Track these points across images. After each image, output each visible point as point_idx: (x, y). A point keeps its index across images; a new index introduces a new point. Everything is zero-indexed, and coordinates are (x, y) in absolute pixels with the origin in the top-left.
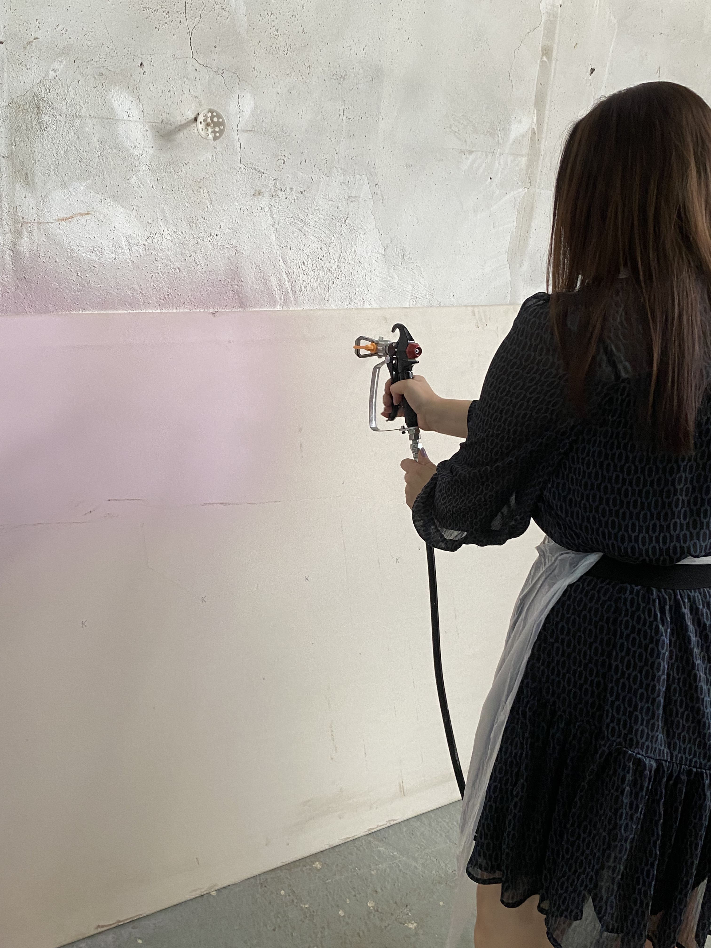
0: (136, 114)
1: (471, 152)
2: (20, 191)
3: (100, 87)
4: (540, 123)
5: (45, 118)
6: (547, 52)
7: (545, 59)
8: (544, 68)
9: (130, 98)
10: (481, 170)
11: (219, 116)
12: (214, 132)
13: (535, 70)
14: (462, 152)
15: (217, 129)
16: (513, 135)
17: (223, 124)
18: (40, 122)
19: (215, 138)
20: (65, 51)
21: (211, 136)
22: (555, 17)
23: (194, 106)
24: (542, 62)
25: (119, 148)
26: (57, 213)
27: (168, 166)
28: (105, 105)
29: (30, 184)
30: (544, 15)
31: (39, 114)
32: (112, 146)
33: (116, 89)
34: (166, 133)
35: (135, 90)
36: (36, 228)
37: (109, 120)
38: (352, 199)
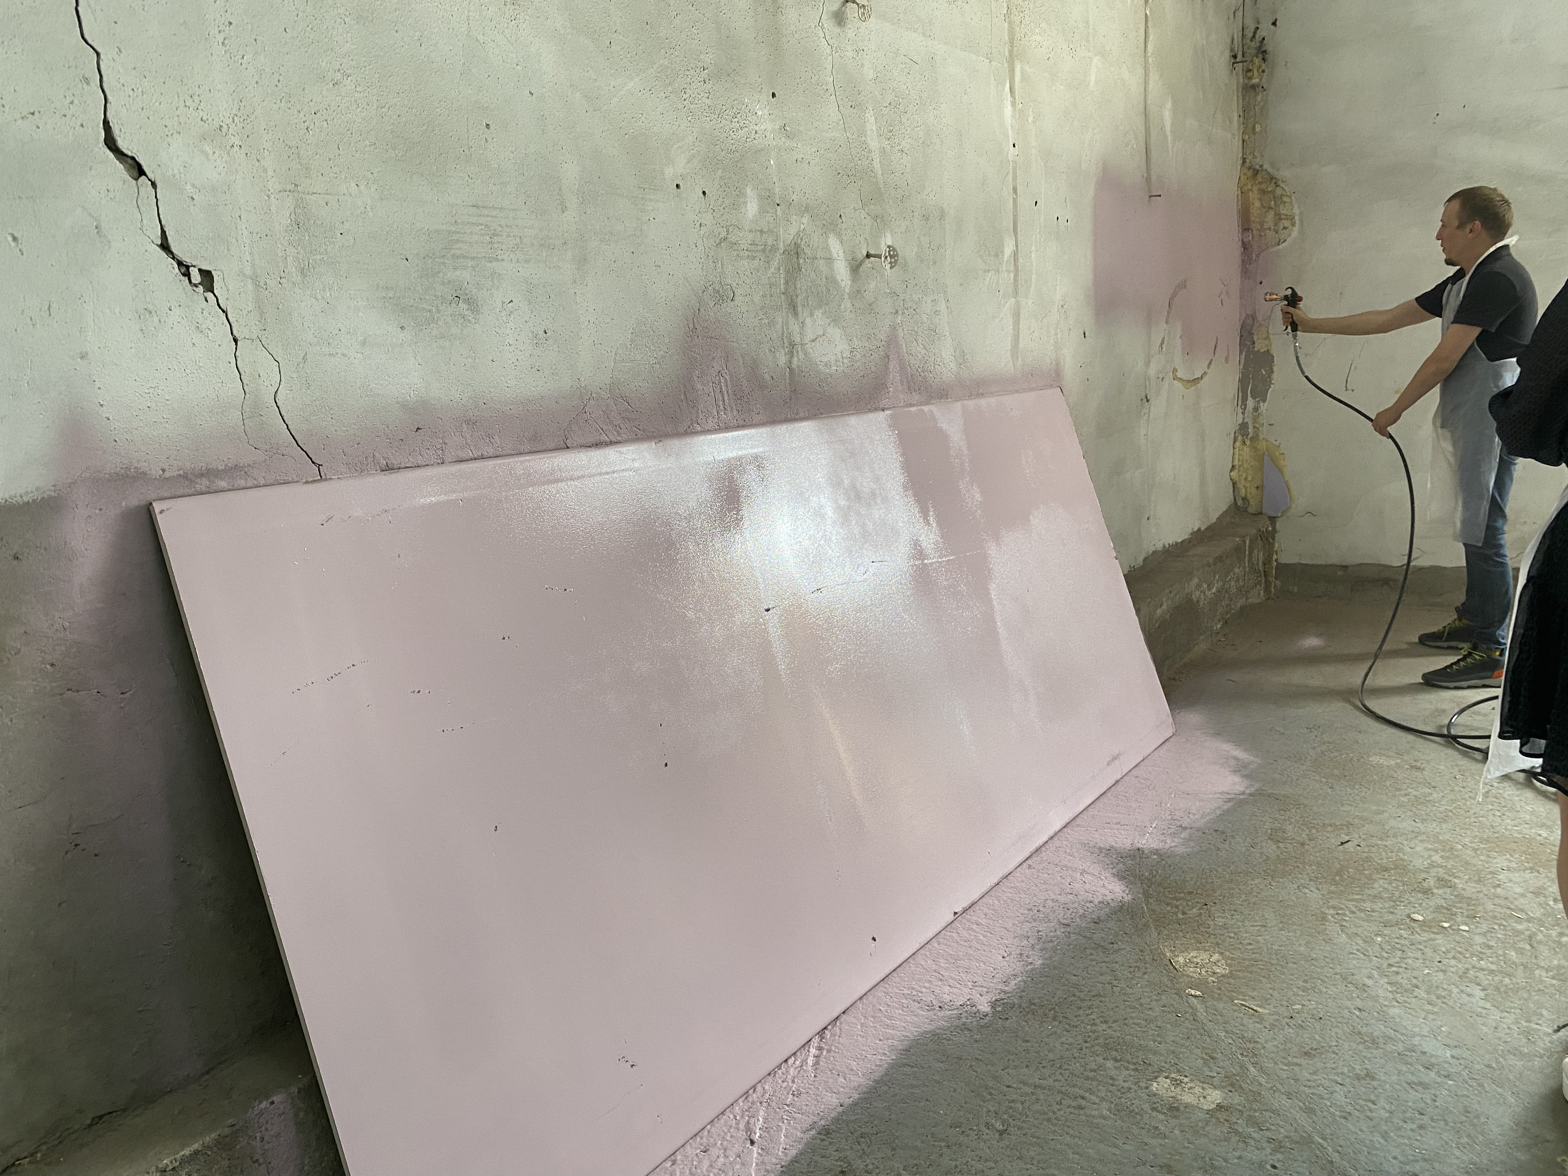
0: (841, 254)
1: (989, 271)
2: (792, 320)
3: (824, 235)
4: (1017, 246)
5: (801, 261)
7: (1014, 196)
8: (1015, 202)
9: (838, 242)
10: (994, 285)
11: (894, 250)
12: (891, 263)
13: (1011, 204)
14: (985, 271)
15: (893, 260)
16: (1006, 256)
17: (897, 255)
18: (799, 264)
19: (891, 268)
20: (807, 209)
21: (888, 267)
23: (865, 245)
24: (1014, 198)
25: (835, 281)
26: (810, 335)
27: (857, 293)
28: (827, 248)
29: (796, 314)
30: (1011, 163)
31: (797, 258)
32: (832, 280)
33: (831, 236)
34: (855, 268)
35: (839, 235)
36: (800, 349)
37: (829, 260)
38: (937, 313)
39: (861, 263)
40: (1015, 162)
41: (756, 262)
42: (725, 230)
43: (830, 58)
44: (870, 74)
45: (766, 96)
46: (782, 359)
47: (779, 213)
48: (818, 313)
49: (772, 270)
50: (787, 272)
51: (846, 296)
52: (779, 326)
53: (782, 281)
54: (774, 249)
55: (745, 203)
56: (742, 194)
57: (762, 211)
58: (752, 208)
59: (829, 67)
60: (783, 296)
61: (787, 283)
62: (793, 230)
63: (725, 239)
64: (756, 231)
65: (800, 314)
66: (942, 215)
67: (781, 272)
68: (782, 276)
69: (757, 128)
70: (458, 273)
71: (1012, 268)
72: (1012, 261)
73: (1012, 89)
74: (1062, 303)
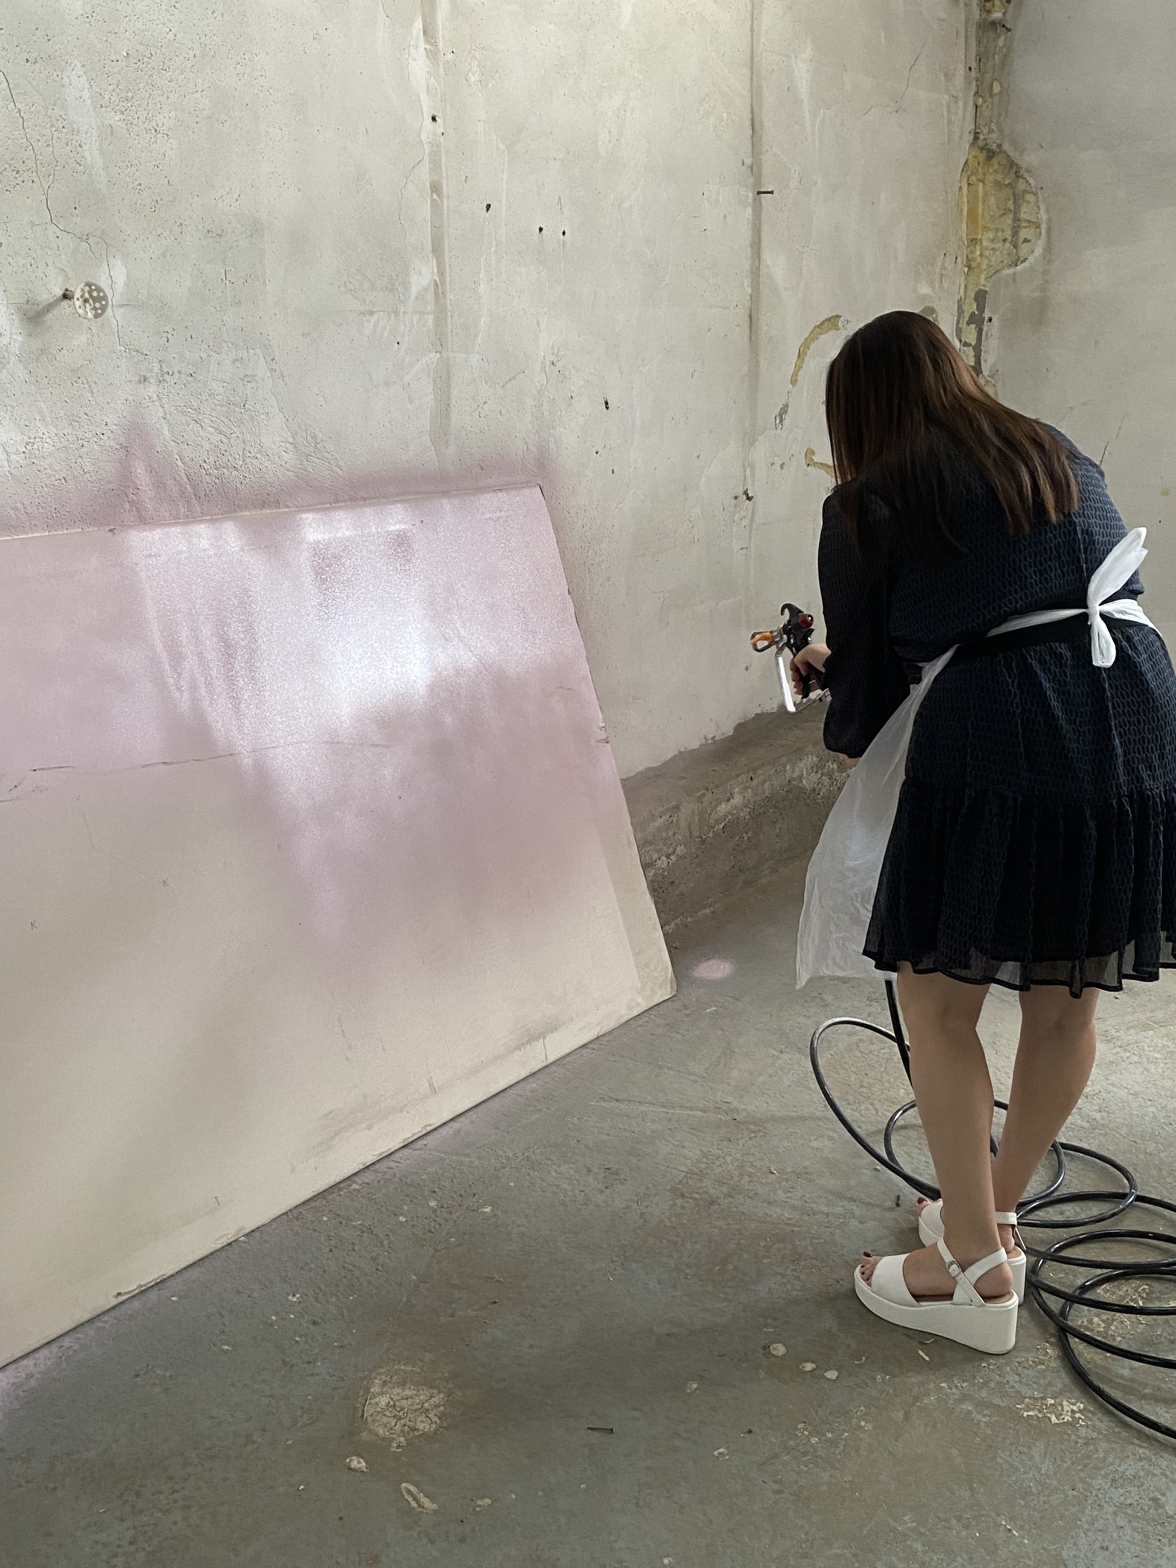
1: (372, 313)
6: (436, 188)
7: (435, 197)
8: (436, 207)
10: (386, 334)
11: (99, 289)
12: (95, 309)
13: (426, 211)
14: (363, 314)
15: (98, 305)
16: (414, 290)
17: (105, 298)
19: (97, 316)
21: (90, 315)
22: (438, 146)
23: (60, 279)
27: (41, 354)
30: (427, 146)
34: (32, 317)
38: (248, 378)
39: (49, 308)
40: (436, 145)
44: (74, 7)
66: (257, 228)
71: (430, 308)
72: (430, 297)
73: (428, 33)
74: (552, 358)
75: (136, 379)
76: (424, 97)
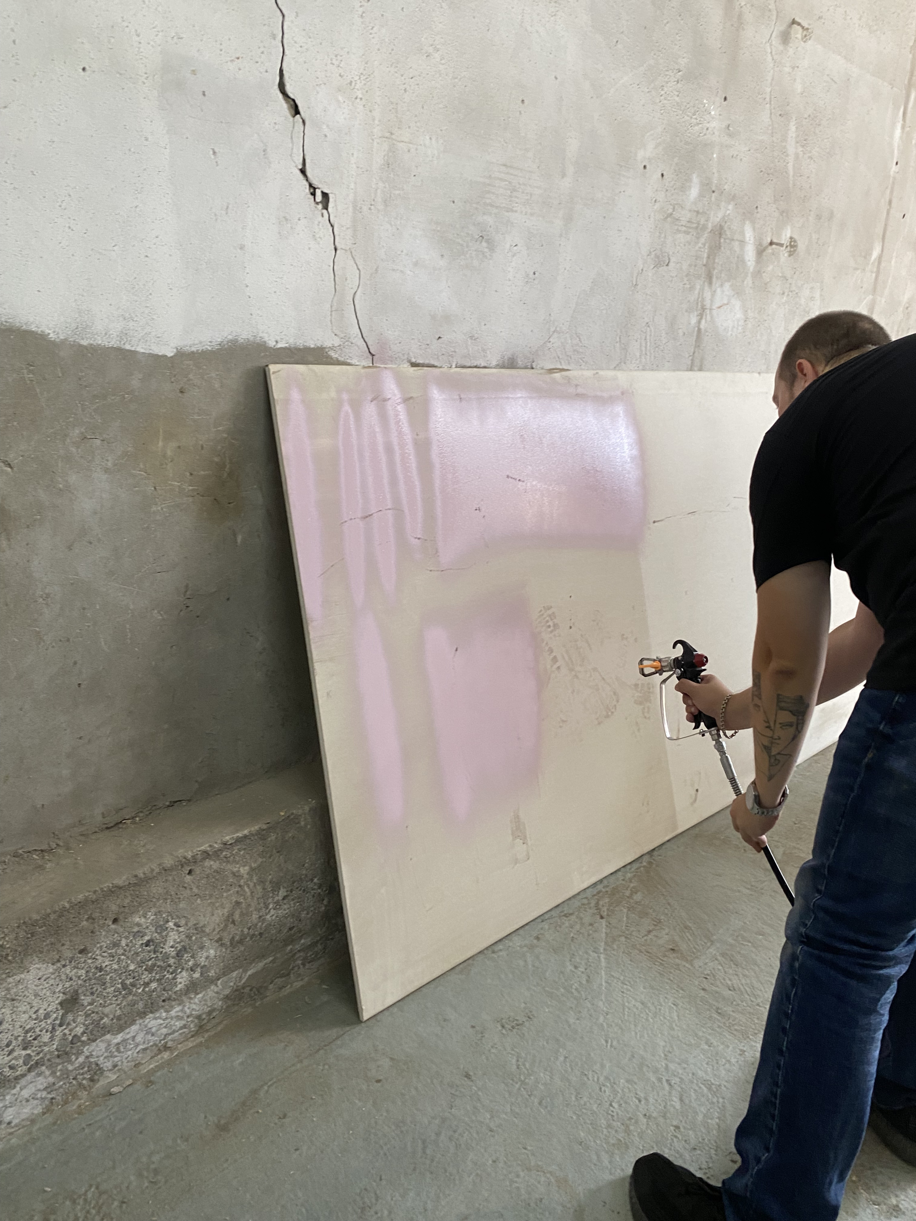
0: (752, 239)
1: (857, 270)
2: (706, 288)
3: (742, 221)
4: (882, 251)
5: (722, 240)
6: (890, 202)
7: (889, 207)
8: (888, 213)
9: (751, 229)
10: (859, 282)
11: (795, 241)
12: (790, 252)
13: (884, 215)
14: (854, 269)
15: (792, 250)
16: (872, 259)
17: (796, 246)
18: (720, 243)
19: (789, 256)
20: (734, 198)
23: (771, 234)
25: (743, 261)
26: (717, 304)
27: (758, 273)
28: (743, 233)
29: (710, 283)
30: (891, 179)
31: (720, 237)
32: (741, 260)
33: (747, 222)
34: (760, 252)
35: (753, 222)
36: (708, 312)
37: (742, 242)
38: (812, 298)
39: (764, 250)
40: (894, 178)
41: (688, 237)
42: (672, 207)
43: (772, 71)
44: (799, 88)
45: (719, 100)
46: (694, 320)
47: (713, 199)
48: (727, 285)
49: (700, 245)
50: (710, 248)
51: (750, 275)
52: (696, 292)
53: (706, 255)
54: (704, 227)
55: (690, 187)
56: (689, 180)
57: (701, 195)
58: (694, 192)
59: (770, 79)
60: (704, 268)
61: (708, 257)
62: (720, 215)
63: (671, 214)
64: (695, 211)
65: (713, 284)
66: (831, 216)
67: (706, 247)
68: (706, 251)
69: (708, 125)
70: (485, 217)
71: (875, 270)
72: (876, 264)
73: (905, 113)
74: (907, 305)
75: (782, 292)
76: (896, 152)
